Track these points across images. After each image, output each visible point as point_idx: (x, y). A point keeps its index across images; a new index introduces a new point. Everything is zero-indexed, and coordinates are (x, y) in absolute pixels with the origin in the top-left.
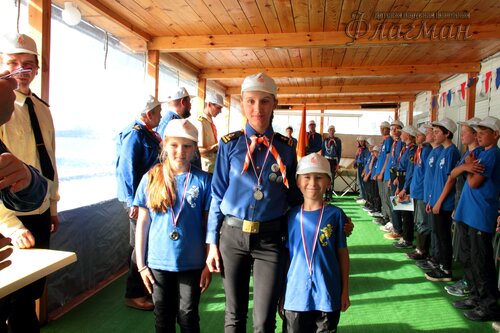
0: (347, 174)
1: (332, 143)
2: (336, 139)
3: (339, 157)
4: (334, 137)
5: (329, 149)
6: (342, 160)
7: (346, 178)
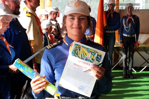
2: (134, 16)
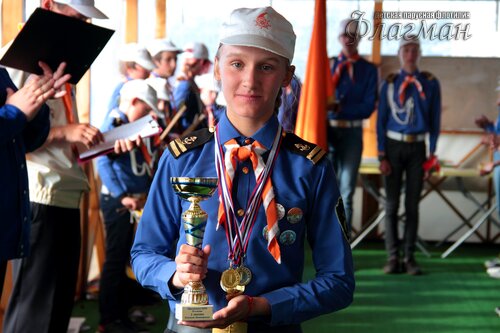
0: (461, 185)
1: (410, 89)
3: (435, 132)
4: (416, 73)
5: (402, 110)
6: (442, 142)
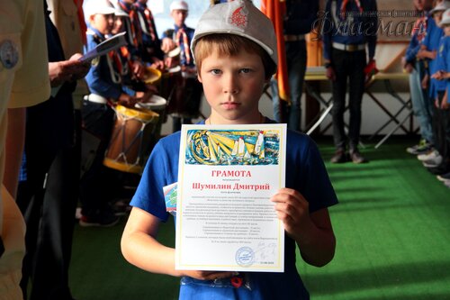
7: (385, 98)
